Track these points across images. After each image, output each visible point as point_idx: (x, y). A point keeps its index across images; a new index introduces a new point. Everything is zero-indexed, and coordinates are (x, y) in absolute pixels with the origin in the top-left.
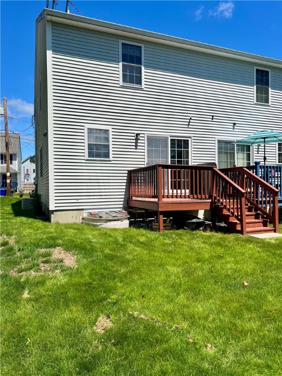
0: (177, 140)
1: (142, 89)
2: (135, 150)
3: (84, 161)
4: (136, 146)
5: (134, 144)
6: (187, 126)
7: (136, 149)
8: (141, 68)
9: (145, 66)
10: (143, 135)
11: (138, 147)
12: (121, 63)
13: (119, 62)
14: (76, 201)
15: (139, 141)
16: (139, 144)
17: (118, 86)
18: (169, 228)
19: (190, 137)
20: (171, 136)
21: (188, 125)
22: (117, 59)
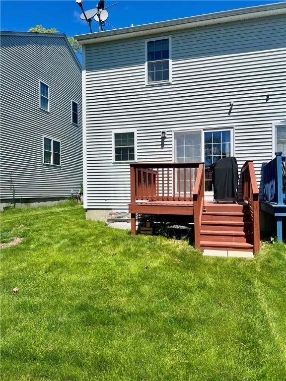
0: (214, 132)
1: (169, 84)
2: (161, 150)
3: (112, 165)
4: (163, 145)
5: (160, 143)
6: (227, 115)
7: (162, 148)
8: (168, 61)
9: (172, 58)
10: (170, 133)
11: (165, 146)
12: (147, 63)
13: (144, 62)
14: (104, 201)
15: (165, 140)
16: (165, 143)
17: (144, 86)
18: (151, 232)
19: (232, 128)
20: (204, 130)
21: (229, 113)
22: (143, 60)
